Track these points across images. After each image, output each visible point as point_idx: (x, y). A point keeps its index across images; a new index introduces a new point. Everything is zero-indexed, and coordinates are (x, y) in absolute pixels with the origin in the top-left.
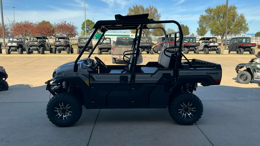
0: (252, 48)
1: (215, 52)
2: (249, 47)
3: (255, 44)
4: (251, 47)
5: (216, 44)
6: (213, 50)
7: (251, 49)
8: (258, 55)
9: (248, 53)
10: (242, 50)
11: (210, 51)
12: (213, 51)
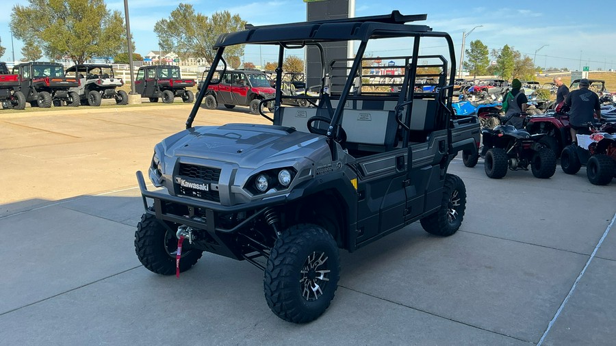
0: (187, 89)
1: (113, 100)
2: (181, 88)
3: (193, 80)
4: (185, 86)
5: (116, 82)
6: (110, 96)
7: (186, 92)
8: (207, 104)
9: (180, 99)
10: (170, 93)
11: (105, 98)
12: (110, 98)
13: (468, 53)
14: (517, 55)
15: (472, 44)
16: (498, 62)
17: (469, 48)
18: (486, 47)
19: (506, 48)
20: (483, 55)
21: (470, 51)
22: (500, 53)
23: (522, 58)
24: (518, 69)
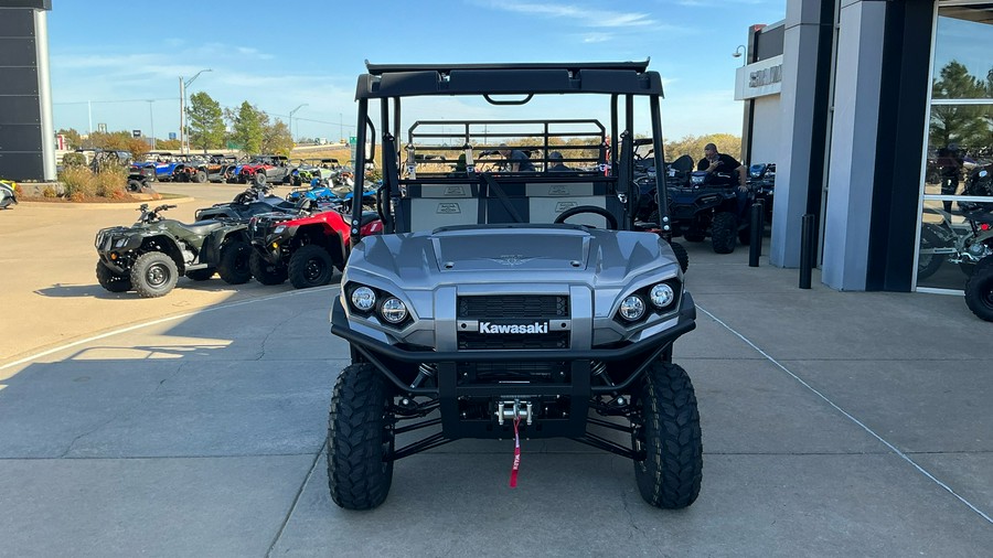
13: (189, 112)
14: (264, 118)
15: (193, 98)
16: (236, 127)
17: (190, 106)
18: (217, 104)
19: (246, 106)
20: (214, 115)
21: (191, 109)
22: (237, 115)
23: (272, 123)
24: (269, 140)
